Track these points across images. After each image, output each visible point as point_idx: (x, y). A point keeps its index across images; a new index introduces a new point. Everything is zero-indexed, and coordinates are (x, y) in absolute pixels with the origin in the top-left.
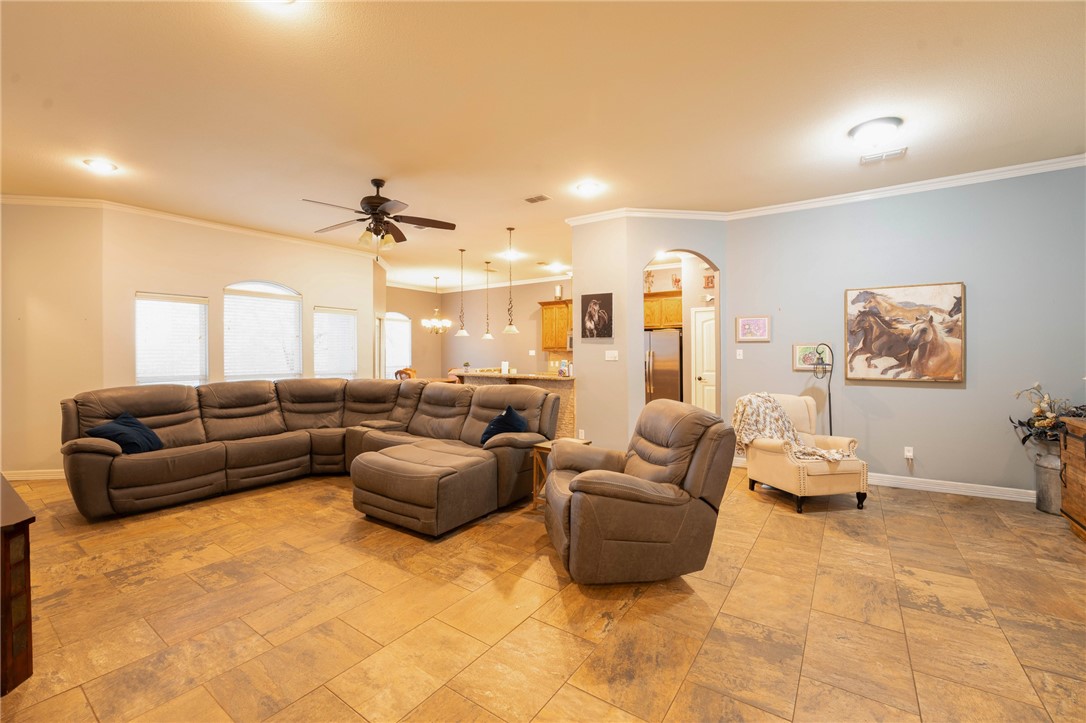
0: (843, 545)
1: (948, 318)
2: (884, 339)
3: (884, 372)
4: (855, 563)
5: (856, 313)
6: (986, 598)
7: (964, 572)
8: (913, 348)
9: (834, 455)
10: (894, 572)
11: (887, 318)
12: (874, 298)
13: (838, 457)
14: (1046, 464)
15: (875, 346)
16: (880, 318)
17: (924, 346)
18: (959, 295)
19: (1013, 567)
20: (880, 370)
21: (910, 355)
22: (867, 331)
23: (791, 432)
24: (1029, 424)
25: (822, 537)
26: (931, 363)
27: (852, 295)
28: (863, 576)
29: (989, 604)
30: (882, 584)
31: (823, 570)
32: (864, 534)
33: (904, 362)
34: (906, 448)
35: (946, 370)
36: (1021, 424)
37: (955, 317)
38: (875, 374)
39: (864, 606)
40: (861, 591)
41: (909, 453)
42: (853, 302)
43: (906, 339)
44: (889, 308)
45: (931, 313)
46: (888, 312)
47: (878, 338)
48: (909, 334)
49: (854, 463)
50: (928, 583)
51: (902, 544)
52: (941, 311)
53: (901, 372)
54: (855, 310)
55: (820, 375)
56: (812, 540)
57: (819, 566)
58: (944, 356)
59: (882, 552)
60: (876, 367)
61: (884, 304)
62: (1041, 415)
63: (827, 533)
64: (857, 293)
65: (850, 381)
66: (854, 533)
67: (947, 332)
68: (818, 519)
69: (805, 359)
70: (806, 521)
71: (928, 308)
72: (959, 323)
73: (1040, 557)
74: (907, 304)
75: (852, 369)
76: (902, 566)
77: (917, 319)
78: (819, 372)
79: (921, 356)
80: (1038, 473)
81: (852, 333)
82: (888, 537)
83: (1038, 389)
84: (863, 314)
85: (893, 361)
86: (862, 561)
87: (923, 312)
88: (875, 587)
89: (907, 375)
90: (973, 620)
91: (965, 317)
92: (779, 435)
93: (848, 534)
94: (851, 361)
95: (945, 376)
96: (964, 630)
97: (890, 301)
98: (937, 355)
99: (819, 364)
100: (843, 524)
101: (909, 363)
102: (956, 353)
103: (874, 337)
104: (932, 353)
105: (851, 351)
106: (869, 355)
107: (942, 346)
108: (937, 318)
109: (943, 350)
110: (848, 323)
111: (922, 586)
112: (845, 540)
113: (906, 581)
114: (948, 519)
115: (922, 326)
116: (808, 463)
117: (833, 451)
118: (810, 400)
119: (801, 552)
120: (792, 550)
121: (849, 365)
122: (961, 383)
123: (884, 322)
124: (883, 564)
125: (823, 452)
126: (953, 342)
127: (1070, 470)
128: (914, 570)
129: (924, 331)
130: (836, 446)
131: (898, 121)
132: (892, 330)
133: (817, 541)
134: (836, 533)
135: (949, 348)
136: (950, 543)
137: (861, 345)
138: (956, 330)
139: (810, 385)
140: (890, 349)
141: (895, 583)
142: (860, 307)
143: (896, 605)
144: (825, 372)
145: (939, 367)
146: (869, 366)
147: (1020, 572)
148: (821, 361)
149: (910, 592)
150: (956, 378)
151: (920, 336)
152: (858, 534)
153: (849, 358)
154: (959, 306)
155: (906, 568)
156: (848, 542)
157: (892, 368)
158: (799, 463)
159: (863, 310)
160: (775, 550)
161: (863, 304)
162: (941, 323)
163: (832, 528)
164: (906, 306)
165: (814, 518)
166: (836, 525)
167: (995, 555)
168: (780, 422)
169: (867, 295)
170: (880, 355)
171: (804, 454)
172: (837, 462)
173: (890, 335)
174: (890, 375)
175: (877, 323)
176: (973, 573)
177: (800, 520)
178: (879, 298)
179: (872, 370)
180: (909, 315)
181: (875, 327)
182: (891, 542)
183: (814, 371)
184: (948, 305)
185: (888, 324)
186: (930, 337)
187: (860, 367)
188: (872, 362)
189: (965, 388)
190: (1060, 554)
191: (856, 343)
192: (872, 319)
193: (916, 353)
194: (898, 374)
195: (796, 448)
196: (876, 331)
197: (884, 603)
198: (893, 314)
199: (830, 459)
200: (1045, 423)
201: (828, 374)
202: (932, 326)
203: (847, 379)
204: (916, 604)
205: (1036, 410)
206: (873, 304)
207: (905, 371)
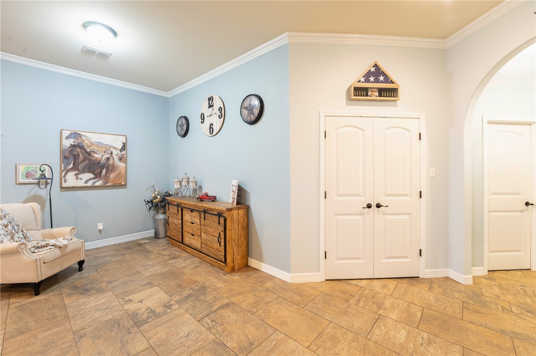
0: (83, 304)
1: (119, 152)
2: (86, 162)
3: (86, 182)
4: (97, 314)
5: (68, 145)
6: (166, 293)
7: (150, 284)
8: (102, 168)
9: (62, 242)
10: (122, 306)
11: (88, 150)
12: (80, 137)
13: (65, 242)
14: (158, 218)
15: (81, 166)
16: (84, 149)
17: (108, 166)
18: (124, 142)
19: (164, 270)
20: (84, 181)
21: (101, 172)
22: (76, 157)
23: (20, 233)
24: (152, 202)
25: (65, 307)
26: (111, 176)
27: (66, 134)
28: (107, 321)
29: (170, 296)
30: (121, 319)
31: (79, 336)
32: (92, 288)
33: (98, 176)
34: (99, 224)
35: (119, 180)
36: (148, 202)
37: (123, 153)
38: (80, 183)
39: (120, 345)
40: (112, 333)
41: (100, 227)
42: (67, 138)
43: (99, 163)
44: (89, 144)
45: (112, 149)
46: (89, 146)
47: (83, 161)
48: (100, 160)
49: (76, 243)
50: (141, 301)
51: (116, 283)
52: (116, 149)
53: (96, 181)
54: (67, 143)
55: (43, 187)
56: (58, 314)
57: (74, 334)
58: (118, 172)
59: (109, 295)
60: (81, 179)
61: (87, 142)
62: (155, 198)
63: (67, 301)
64: (70, 132)
65: (63, 188)
66: (85, 291)
67: (119, 160)
68: (55, 292)
69: (28, 175)
70: (46, 300)
71: (110, 147)
72: (124, 156)
73: (169, 260)
74: (99, 143)
75: (65, 181)
76: (124, 299)
77: (105, 152)
78: (42, 184)
79: (107, 172)
80: (155, 222)
81: (66, 158)
82: (106, 283)
83: (153, 186)
84: (72, 146)
85: (91, 176)
86: (101, 310)
87: (108, 149)
88: (118, 324)
89: (99, 183)
90: (170, 311)
91: (126, 153)
92: (9, 237)
93: (81, 294)
94: (65, 176)
95: (118, 182)
96: (171, 320)
97: (90, 140)
98: (115, 172)
99: (42, 179)
100: (74, 288)
101: (100, 176)
102: (123, 171)
103: (80, 160)
104: (112, 171)
105: (65, 169)
106: (77, 172)
107: (117, 167)
108: (115, 152)
109: (117, 169)
110: (62, 151)
111: (139, 305)
112: (83, 300)
113: (130, 307)
114: (128, 257)
115: (107, 156)
116: (43, 253)
117: (61, 239)
118: (35, 205)
119: (55, 330)
120: (45, 334)
121: (63, 178)
122: (125, 186)
123: (87, 152)
124: (114, 304)
125: (52, 242)
126: (121, 165)
127: (170, 219)
128: (130, 297)
129: (108, 159)
130: (61, 235)
131: (115, 34)
132: (91, 157)
133: (63, 312)
134: (74, 298)
135: (120, 168)
136: (136, 270)
137: (71, 166)
138: (123, 159)
139: (32, 194)
140: (90, 168)
141: (127, 313)
142: (71, 141)
143: (136, 329)
144: (47, 184)
145: (115, 178)
146: (77, 178)
147: (167, 271)
148: (43, 176)
149: (137, 314)
150: (123, 183)
151: (106, 162)
152: (88, 290)
153: (63, 174)
154: (124, 147)
155: (127, 299)
156: (85, 300)
157: (91, 179)
158: (35, 256)
159: (73, 144)
160: (28, 345)
161: (73, 140)
162: (116, 155)
163: (69, 295)
164: (99, 144)
165: (51, 294)
166: (70, 291)
167: (156, 268)
168: (10, 227)
169: (75, 135)
170: (84, 172)
171: (38, 248)
172: (66, 246)
173: (90, 160)
174: (90, 184)
175: (82, 152)
176: (155, 283)
177: (40, 301)
178: (83, 138)
179: (79, 181)
180: (100, 149)
181: (81, 155)
182: (110, 285)
183: (39, 184)
184: (120, 146)
185: (89, 154)
186: (111, 162)
187: (71, 179)
188: (79, 176)
189: (126, 188)
190: (173, 256)
191: (69, 164)
192: (79, 150)
193: (104, 171)
194: (94, 183)
195: (30, 245)
196: (81, 157)
197: (129, 333)
198: (92, 148)
199: (61, 245)
200: (157, 200)
201: (49, 186)
202: (112, 156)
203: (62, 188)
204: (143, 320)
205: (153, 195)
206: (80, 141)
207: (98, 181)
